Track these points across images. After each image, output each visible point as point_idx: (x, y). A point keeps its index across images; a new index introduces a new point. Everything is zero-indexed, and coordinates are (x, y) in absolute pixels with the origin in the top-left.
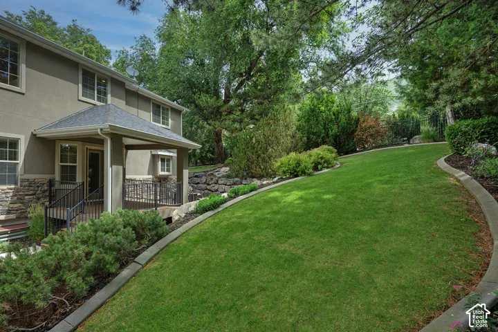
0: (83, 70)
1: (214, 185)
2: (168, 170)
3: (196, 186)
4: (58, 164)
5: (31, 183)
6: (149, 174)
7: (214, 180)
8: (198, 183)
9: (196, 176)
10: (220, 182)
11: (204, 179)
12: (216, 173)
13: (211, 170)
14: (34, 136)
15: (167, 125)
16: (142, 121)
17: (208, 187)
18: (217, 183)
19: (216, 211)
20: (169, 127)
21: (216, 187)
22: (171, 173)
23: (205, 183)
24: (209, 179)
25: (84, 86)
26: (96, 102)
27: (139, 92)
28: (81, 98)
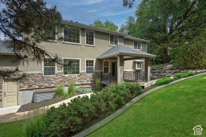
0: (110, 35)
1: (163, 73)
2: (140, 67)
3: (153, 74)
4: (103, 67)
5: (97, 73)
6: (132, 69)
7: (163, 71)
8: (154, 72)
9: (153, 69)
10: (167, 72)
11: (157, 71)
12: (164, 68)
13: (162, 67)
14: (97, 59)
15: (140, 49)
16: (130, 49)
17: (160, 74)
18: (165, 72)
19: (167, 85)
20: (141, 50)
21: (164, 74)
22: (141, 68)
23: (158, 72)
24: (160, 70)
25: (111, 41)
26: (114, 45)
27: (129, 39)
28: (110, 45)
